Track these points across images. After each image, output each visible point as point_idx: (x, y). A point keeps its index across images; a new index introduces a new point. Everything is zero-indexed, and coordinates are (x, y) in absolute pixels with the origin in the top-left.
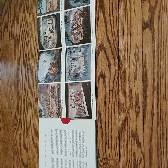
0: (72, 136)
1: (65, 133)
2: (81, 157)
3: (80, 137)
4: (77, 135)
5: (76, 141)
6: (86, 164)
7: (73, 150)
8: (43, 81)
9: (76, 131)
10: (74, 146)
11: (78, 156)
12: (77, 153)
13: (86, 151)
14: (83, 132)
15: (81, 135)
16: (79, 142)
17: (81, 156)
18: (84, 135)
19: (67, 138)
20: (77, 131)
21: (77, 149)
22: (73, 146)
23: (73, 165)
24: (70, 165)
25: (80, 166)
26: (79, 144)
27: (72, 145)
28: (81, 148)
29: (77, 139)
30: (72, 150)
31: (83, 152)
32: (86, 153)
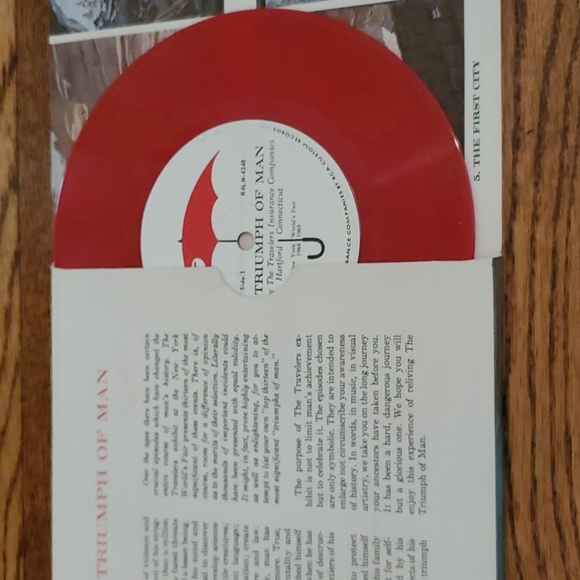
0: (303, 374)
1: (250, 353)
2: (382, 506)
3: (370, 379)
4: (347, 367)
5: (337, 402)
6: (418, 553)
7: (315, 463)
8: (88, 15)
9: (337, 340)
10: (324, 437)
11: (354, 506)
12: (348, 481)
13: (423, 466)
14: (392, 345)
15: (381, 363)
16: (359, 412)
17: (383, 502)
18: (405, 365)
19: (265, 389)
20: (348, 340)
21: (348, 454)
22: (315, 437)
23: (320, 562)
24: (293, 562)
25: (371, 568)
26: (359, 426)
27: (304, 430)
28: (382, 450)
29: (348, 389)
30: (304, 466)
31: (394, 471)
32: (422, 478)
